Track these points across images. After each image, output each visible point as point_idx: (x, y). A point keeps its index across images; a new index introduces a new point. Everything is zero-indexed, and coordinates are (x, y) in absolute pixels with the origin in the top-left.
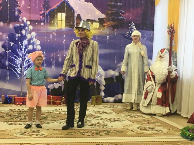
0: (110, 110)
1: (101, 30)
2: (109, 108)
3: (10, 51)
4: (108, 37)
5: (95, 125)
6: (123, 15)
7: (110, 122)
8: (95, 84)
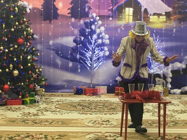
0: (178, 101)
1: (168, 23)
2: (176, 100)
3: (81, 45)
4: (174, 30)
7: (178, 114)
8: (162, 76)
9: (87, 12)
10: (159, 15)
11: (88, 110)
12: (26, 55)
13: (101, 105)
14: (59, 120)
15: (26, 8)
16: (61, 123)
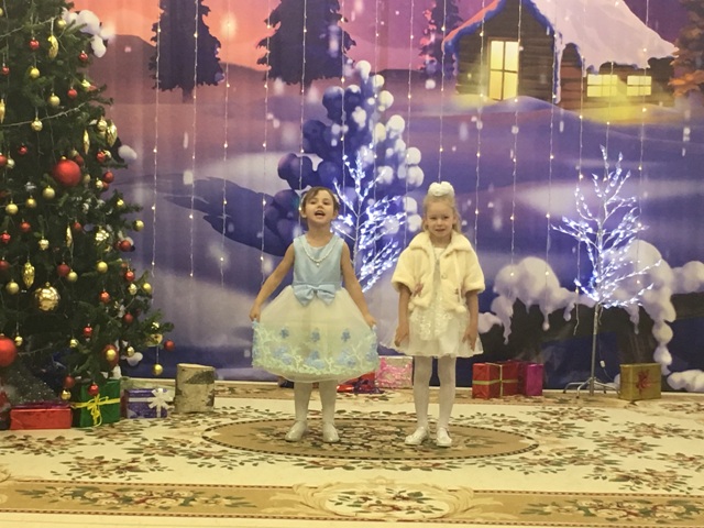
0: (696, 420)
1: (661, 104)
2: (691, 416)
4: (687, 131)
5: (637, 480)
7: (698, 470)
8: (635, 319)
9: (335, 55)
10: (624, 71)
11: (335, 450)
12: (87, 228)
13: (390, 433)
14: (221, 492)
15: (91, 36)
16: (228, 502)
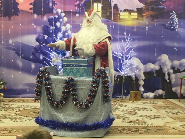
0: (150, 106)
1: (140, 20)
3: (44, 44)
4: (147, 28)
6: (163, 4)
7: (150, 119)
8: (134, 79)
9: (51, 7)
10: (130, 11)
14: (20, 128)
16: (22, 131)
